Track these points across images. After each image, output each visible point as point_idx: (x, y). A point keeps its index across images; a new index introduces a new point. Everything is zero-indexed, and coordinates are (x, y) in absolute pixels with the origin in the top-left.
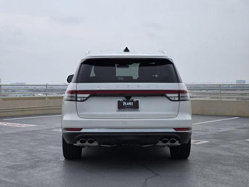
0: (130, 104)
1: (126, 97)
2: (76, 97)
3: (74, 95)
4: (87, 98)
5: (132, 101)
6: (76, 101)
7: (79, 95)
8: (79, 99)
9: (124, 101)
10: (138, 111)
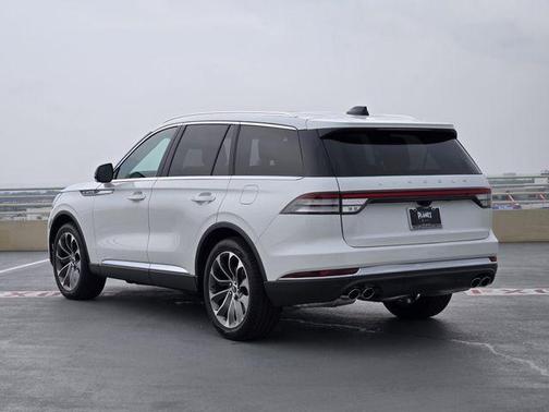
0: (427, 215)
1: (421, 203)
2: (341, 206)
3: (337, 202)
4: (363, 207)
5: (430, 210)
6: (341, 213)
7: (345, 202)
8: (345, 210)
9: (419, 210)
10: (441, 228)
